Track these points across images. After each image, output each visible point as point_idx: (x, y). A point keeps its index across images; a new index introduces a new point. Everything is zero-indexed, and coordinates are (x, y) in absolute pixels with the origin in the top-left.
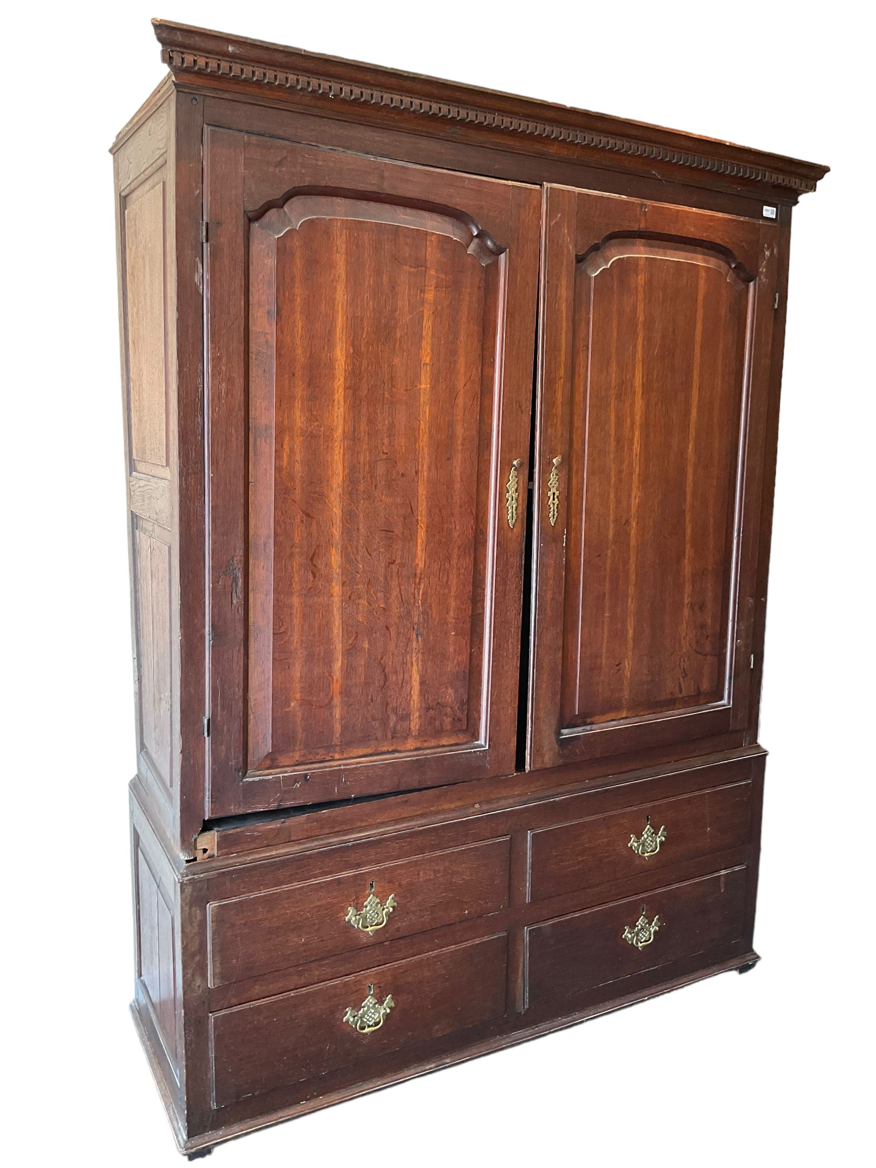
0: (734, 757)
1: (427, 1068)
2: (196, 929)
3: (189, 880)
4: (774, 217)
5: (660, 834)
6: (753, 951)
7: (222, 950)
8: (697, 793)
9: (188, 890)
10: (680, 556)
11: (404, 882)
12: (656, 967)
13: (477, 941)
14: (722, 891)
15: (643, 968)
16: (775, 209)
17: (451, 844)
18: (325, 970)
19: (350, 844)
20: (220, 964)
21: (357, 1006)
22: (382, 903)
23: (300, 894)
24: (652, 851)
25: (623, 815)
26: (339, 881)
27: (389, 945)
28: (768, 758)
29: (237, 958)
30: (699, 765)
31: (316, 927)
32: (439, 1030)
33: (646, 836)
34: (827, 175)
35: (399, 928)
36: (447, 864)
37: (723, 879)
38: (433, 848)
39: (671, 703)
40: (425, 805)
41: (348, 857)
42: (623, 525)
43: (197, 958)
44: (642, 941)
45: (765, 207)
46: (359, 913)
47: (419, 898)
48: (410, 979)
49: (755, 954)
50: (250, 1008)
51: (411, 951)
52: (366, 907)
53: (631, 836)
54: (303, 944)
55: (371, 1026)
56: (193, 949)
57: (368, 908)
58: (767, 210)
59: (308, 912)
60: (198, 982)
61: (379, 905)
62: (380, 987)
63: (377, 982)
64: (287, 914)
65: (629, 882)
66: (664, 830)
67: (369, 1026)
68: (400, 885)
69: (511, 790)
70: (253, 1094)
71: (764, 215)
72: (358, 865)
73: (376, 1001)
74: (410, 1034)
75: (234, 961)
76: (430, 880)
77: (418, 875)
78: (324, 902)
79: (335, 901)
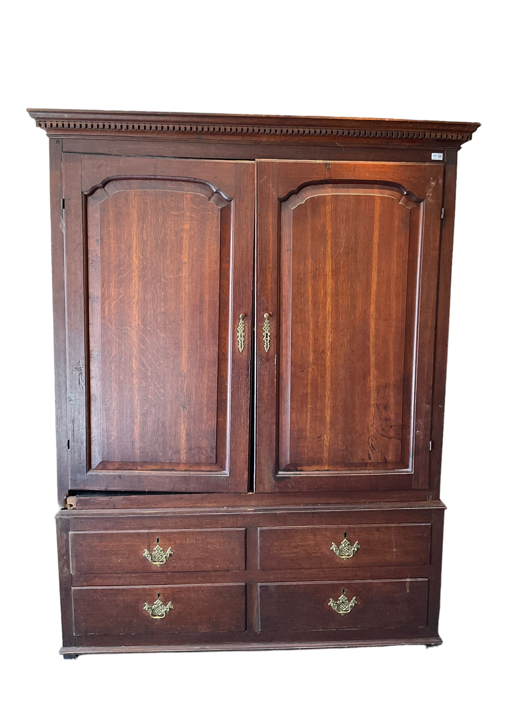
0: (416, 506)
1: (195, 648)
2: (64, 543)
3: (59, 518)
4: (441, 159)
5: (354, 546)
6: (438, 636)
7: (76, 556)
8: (385, 525)
9: (60, 523)
10: (366, 375)
11: (177, 542)
12: (356, 629)
13: (225, 584)
14: (408, 592)
15: (345, 627)
16: (442, 154)
17: (207, 526)
18: (133, 580)
19: (145, 516)
20: (76, 563)
21: (151, 603)
22: (164, 550)
23: (117, 537)
24: (348, 556)
25: (326, 529)
26: (138, 534)
27: (171, 574)
28: (445, 511)
29: (84, 562)
30: (387, 507)
31: (127, 555)
32: (203, 629)
33: (343, 545)
34: (479, 129)
35: (175, 566)
36: (204, 537)
37: (408, 585)
38: (196, 527)
39: (364, 465)
40: (193, 502)
41: (145, 522)
42: (320, 354)
43: (65, 557)
44: (344, 610)
45: (433, 154)
46: (151, 553)
47: (187, 553)
48: (182, 596)
49: (440, 639)
50: (91, 589)
51: (183, 581)
52: (155, 551)
53: (333, 543)
54: (119, 563)
55: (160, 616)
56: (63, 553)
57: (156, 552)
58: (434, 156)
59: (122, 547)
60: (66, 570)
61: (163, 552)
62: (164, 596)
63: (163, 593)
64: (110, 545)
65: (334, 572)
66: (358, 544)
67: (158, 616)
68: (175, 543)
69: (249, 502)
70: (95, 634)
71: (432, 159)
72: (150, 528)
73: (162, 603)
74: (184, 626)
75: (83, 563)
76: (193, 544)
77: (186, 539)
78: (130, 543)
79: (137, 544)
